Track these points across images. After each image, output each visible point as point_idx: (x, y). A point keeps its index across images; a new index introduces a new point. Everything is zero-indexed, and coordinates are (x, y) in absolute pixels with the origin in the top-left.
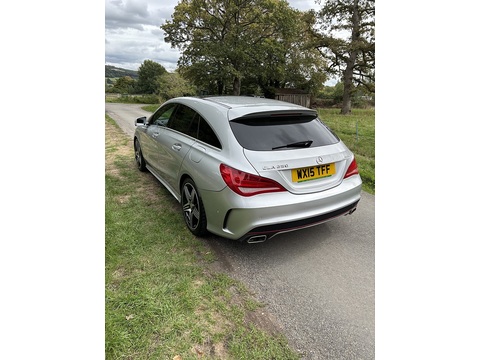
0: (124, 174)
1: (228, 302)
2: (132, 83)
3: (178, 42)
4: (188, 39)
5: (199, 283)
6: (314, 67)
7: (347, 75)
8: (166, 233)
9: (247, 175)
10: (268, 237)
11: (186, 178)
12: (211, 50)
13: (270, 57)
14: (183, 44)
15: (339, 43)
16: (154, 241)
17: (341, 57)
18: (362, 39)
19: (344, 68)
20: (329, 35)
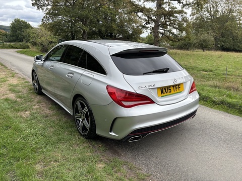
0: (20, 97)
1: (125, 176)
2: (6, 35)
3: (41, 6)
4: (48, 5)
5: (101, 165)
6: (134, 25)
7: (155, 30)
8: (66, 135)
9: (126, 92)
10: (143, 137)
11: (78, 97)
12: (66, 12)
13: (106, 18)
14: (45, 8)
15: (149, 10)
16: (59, 141)
17: (151, 18)
18: (163, 8)
19: (153, 26)
20: (143, 6)
